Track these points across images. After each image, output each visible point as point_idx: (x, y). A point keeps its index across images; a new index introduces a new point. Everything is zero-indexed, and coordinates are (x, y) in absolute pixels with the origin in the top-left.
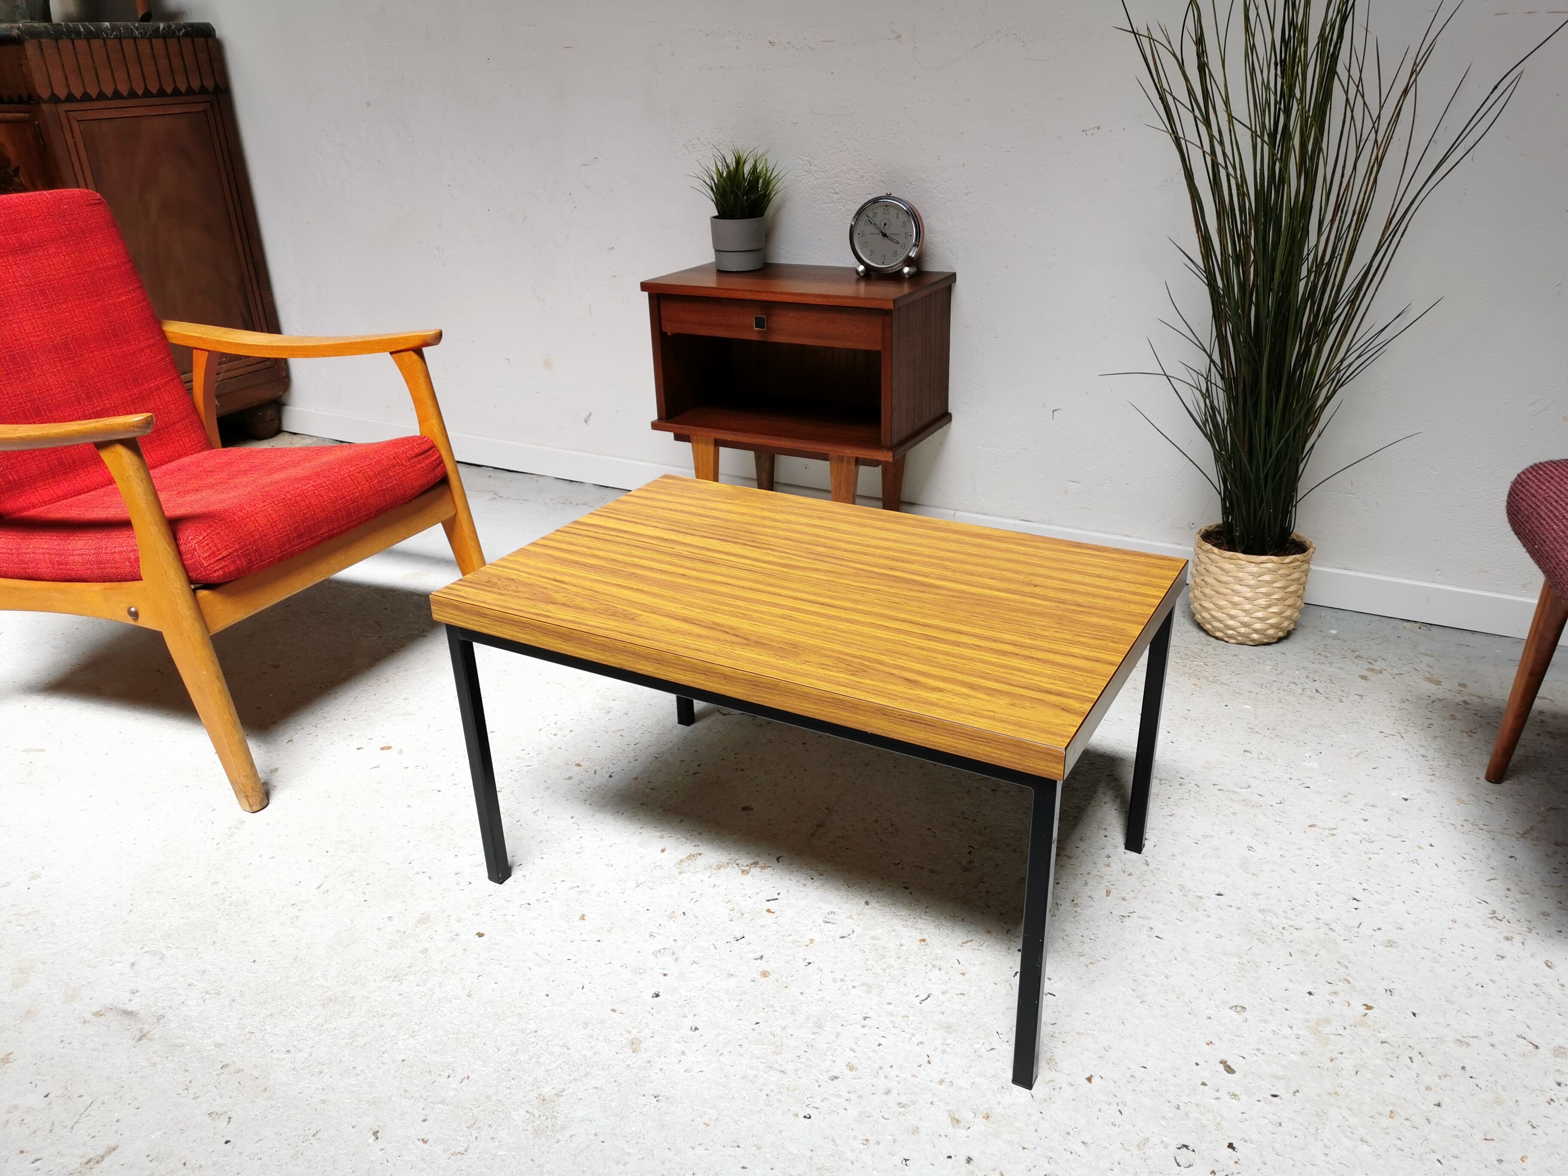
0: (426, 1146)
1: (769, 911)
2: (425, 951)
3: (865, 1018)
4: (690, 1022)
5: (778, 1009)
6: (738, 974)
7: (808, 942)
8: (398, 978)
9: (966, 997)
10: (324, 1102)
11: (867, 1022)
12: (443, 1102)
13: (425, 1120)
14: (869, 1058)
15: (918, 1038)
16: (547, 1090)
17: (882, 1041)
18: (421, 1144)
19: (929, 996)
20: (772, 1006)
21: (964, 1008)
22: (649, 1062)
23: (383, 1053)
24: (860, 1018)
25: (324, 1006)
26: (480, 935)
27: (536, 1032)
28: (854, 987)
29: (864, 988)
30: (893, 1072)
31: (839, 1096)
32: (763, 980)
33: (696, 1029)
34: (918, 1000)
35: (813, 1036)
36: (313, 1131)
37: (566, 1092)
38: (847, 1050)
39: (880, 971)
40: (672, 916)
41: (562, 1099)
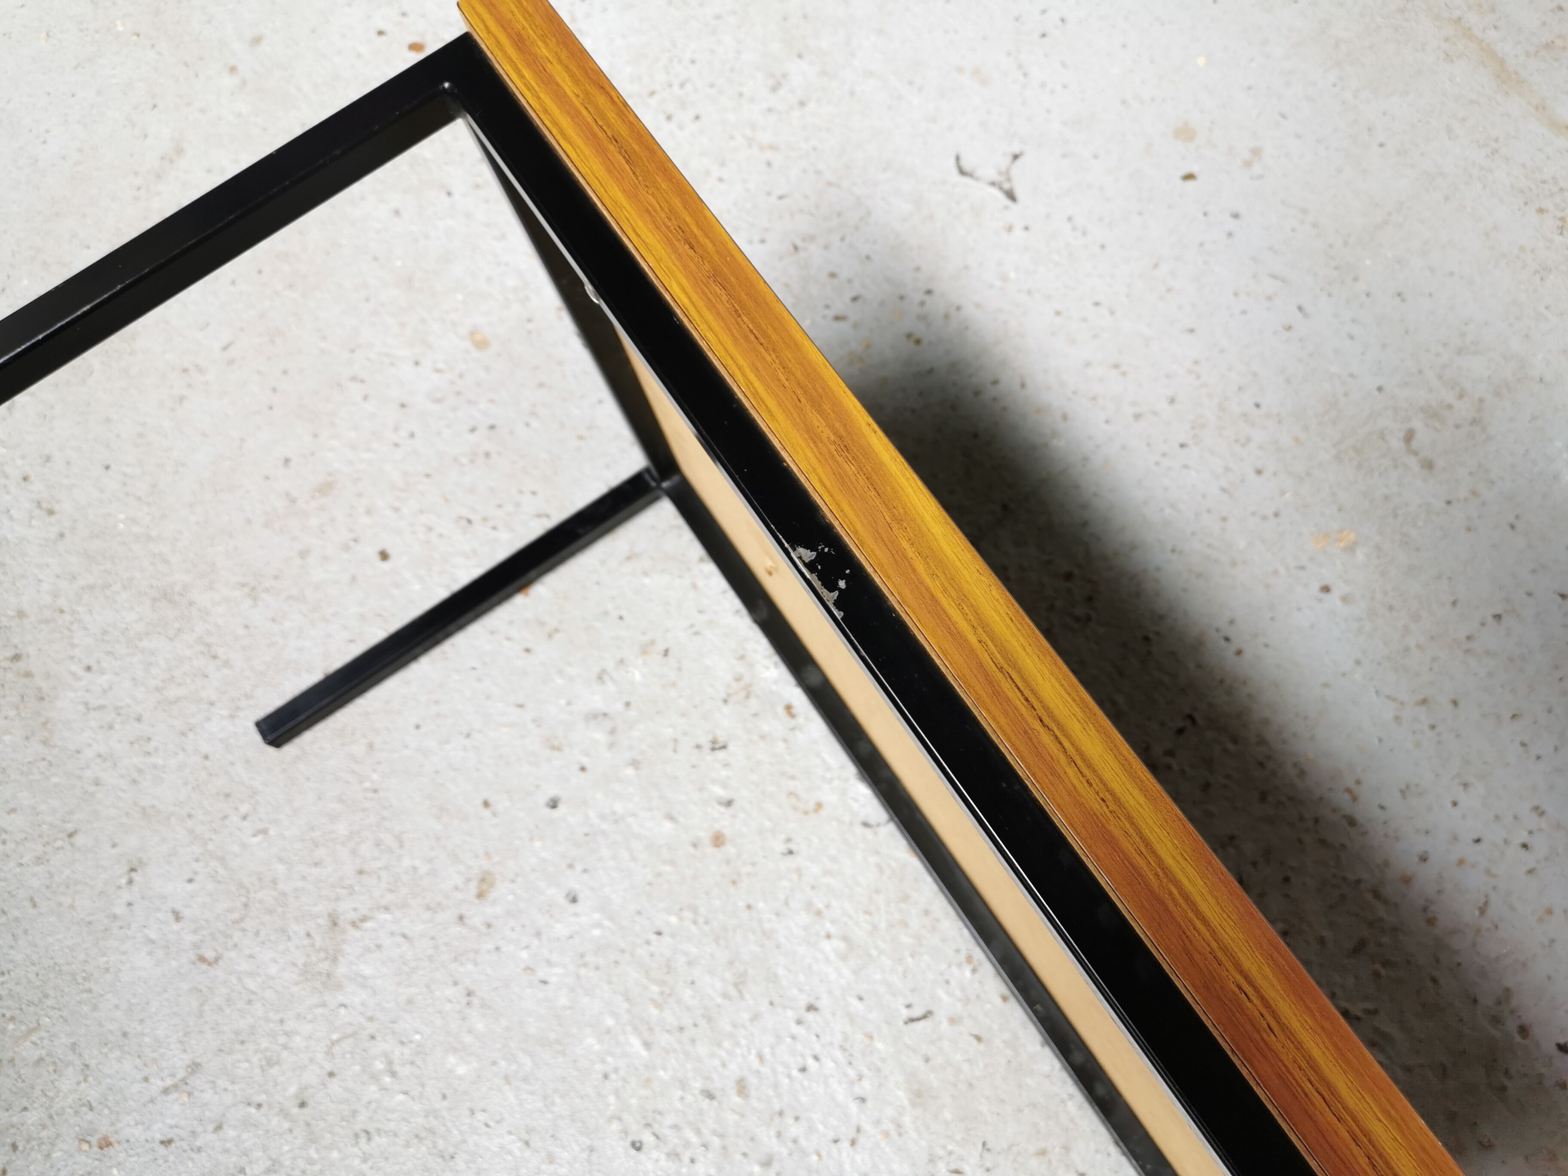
0: (176, 927)
1: (789, 708)
2: (304, 554)
3: (811, 1008)
4: (573, 881)
5: (701, 920)
6: (682, 820)
7: (811, 805)
8: (253, 594)
9: (982, 1047)
10: (97, 783)
11: (810, 1016)
12: (222, 860)
13: (190, 881)
14: (776, 1086)
15: (866, 1087)
16: (347, 909)
17: (811, 1063)
18: (171, 917)
19: (924, 1017)
20: (695, 910)
21: (965, 1067)
22: (489, 926)
23: (190, 730)
24: (803, 1000)
25: (154, 600)
26: (384, 556)
27: (375, 791)
28: (828, 936)
29: (842, 946)
30: (795, 1130)
31: (698, 1132)
32: (710, 850)
33: (574, 900)
34: (905, 1013)
35: (719, 1000)
36: (70, 827)
37: (368, 925)
38: (754, 1052)
39: (883, 925)
40: (645, 650)
41: (357, 934)
